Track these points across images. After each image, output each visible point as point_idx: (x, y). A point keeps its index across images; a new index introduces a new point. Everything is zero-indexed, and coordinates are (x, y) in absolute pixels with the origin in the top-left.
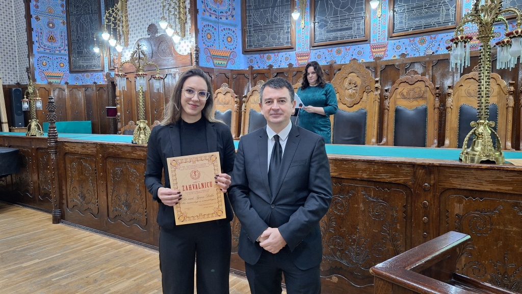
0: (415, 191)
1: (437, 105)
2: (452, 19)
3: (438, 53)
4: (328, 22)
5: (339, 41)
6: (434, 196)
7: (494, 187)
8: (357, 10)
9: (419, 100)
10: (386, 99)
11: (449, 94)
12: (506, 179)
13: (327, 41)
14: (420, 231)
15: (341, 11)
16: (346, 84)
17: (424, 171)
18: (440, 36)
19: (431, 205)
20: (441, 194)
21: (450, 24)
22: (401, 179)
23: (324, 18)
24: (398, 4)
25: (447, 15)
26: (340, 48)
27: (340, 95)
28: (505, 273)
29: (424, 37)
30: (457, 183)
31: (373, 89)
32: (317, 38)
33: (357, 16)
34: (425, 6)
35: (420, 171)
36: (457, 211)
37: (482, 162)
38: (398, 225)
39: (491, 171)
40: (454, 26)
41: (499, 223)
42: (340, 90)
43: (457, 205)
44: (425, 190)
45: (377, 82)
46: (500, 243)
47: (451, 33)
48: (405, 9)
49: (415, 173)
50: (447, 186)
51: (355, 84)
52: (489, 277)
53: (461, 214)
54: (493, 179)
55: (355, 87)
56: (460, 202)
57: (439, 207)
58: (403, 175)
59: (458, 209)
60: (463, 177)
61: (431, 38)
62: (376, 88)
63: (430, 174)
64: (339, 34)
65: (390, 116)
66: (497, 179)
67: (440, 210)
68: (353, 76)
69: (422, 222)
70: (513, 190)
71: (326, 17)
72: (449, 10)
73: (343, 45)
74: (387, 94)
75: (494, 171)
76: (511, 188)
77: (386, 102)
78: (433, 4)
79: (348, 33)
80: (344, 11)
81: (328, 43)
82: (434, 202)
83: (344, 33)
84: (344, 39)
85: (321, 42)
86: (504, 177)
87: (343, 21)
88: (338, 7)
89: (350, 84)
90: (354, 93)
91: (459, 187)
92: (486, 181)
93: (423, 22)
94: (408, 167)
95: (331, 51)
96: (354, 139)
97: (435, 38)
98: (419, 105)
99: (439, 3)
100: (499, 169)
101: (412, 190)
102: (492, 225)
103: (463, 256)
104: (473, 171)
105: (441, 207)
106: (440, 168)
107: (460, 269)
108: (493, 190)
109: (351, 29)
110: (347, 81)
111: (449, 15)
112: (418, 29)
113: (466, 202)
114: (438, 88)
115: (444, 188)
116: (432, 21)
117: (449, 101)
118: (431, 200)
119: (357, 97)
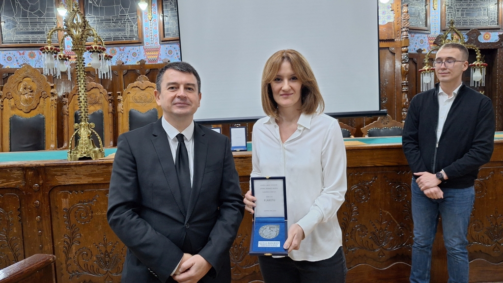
0: (26, 193)
1: (111, 109)
2: (136, 35)
3: (127, 64)
4: (16, 23)
5: (31, 44)
6: (44, 195)
7: (90, 180)
8: (48, 15)
9: (95, 105)
10: (65, 104)
11: (119, 101)
12: (98, 171)
13: (17, 43)
14: (35, 231)
15: (30, 14)
16: (21, 89)
17: (32, 172)
18: (128, 48)
19: (42, 204)
20: (50, 192)
21: (134, 39)
22: (13, 183)
23: (12, 18)
24: (89, 15)
25: (132, 31)
26: (33, 51)
27: (15, 101)
28: (106, 251)
29: (115, 48)
30: (62, 180)
31: (50, 95)
32: (5, 39)
33: (48, 20)
34: (113, 20)
35: (29, 173)
36: (64, 206)
37: (80, 159)
38: (15, 228)
39: (87, 166)
40: (137, 41)
41: (97, 210)
42: (14, 95)
43: (64, 200)
44: (35, 192)
45: (52, 87)
46: (100, 227)
47: (136, 47)
48: (95, 21)
49: (25, 175)
50: (54, 184)
51: (30, 89)
52: (95, 258)
53: (68, 208)
54: (89, 173)
55: (31, 92)
56: (66, 197)
57: (50, 205)
58: (14, 178)
59: (65, 203)
60: (66, 174)
61: (120, 50)
62: (52, 93)
63: (39, 175)
64: (30, 37)
65: (70, 121)
66: (93, 173)
67: (50, 207)
68: (28, 80)
69: (36, 222)
70: (104, 180)
71: (14, 18)
72: (132, 26)
73: (36, 49)
74: (65, 99)
75: (89, 166)
76: (102, 179)
77: (65, 107)
78: (120, 20)
79: (41, 36)
80: (34, 13)
81: (18, 45)
82: (44, 201)
83: (36, 36)
84: (36, 42)
85: (10, 43)
86: (97, 170)
87: (34, 24)
88: (27, 9)
89: (25, 88)
90: (30, 98)
91: (63, 183)
92: (84, 175)
93: (112, 35)
94: (18, 170)
95: (23, 54)
96: (31, 146)
97: (123, 50)
98: (96, 110)
99: (124, 19)
100: (92, 164)
101: (24, 192)
102: (92, 212)
103: (73, 245)
104: (73, 168)
105: (51, 204)
106: (46, 168)
107: (72, 257)
108: (89, 183)
109: (43, 33)
110: (22, 85)
111: (133, 30)
112: (108, 40)
113: (71, 196)
114: (110, 95)
115: (51, 187)
116: (120, 34)
117: (120, 106)
118: (41, 199)
119: (34, 103)
